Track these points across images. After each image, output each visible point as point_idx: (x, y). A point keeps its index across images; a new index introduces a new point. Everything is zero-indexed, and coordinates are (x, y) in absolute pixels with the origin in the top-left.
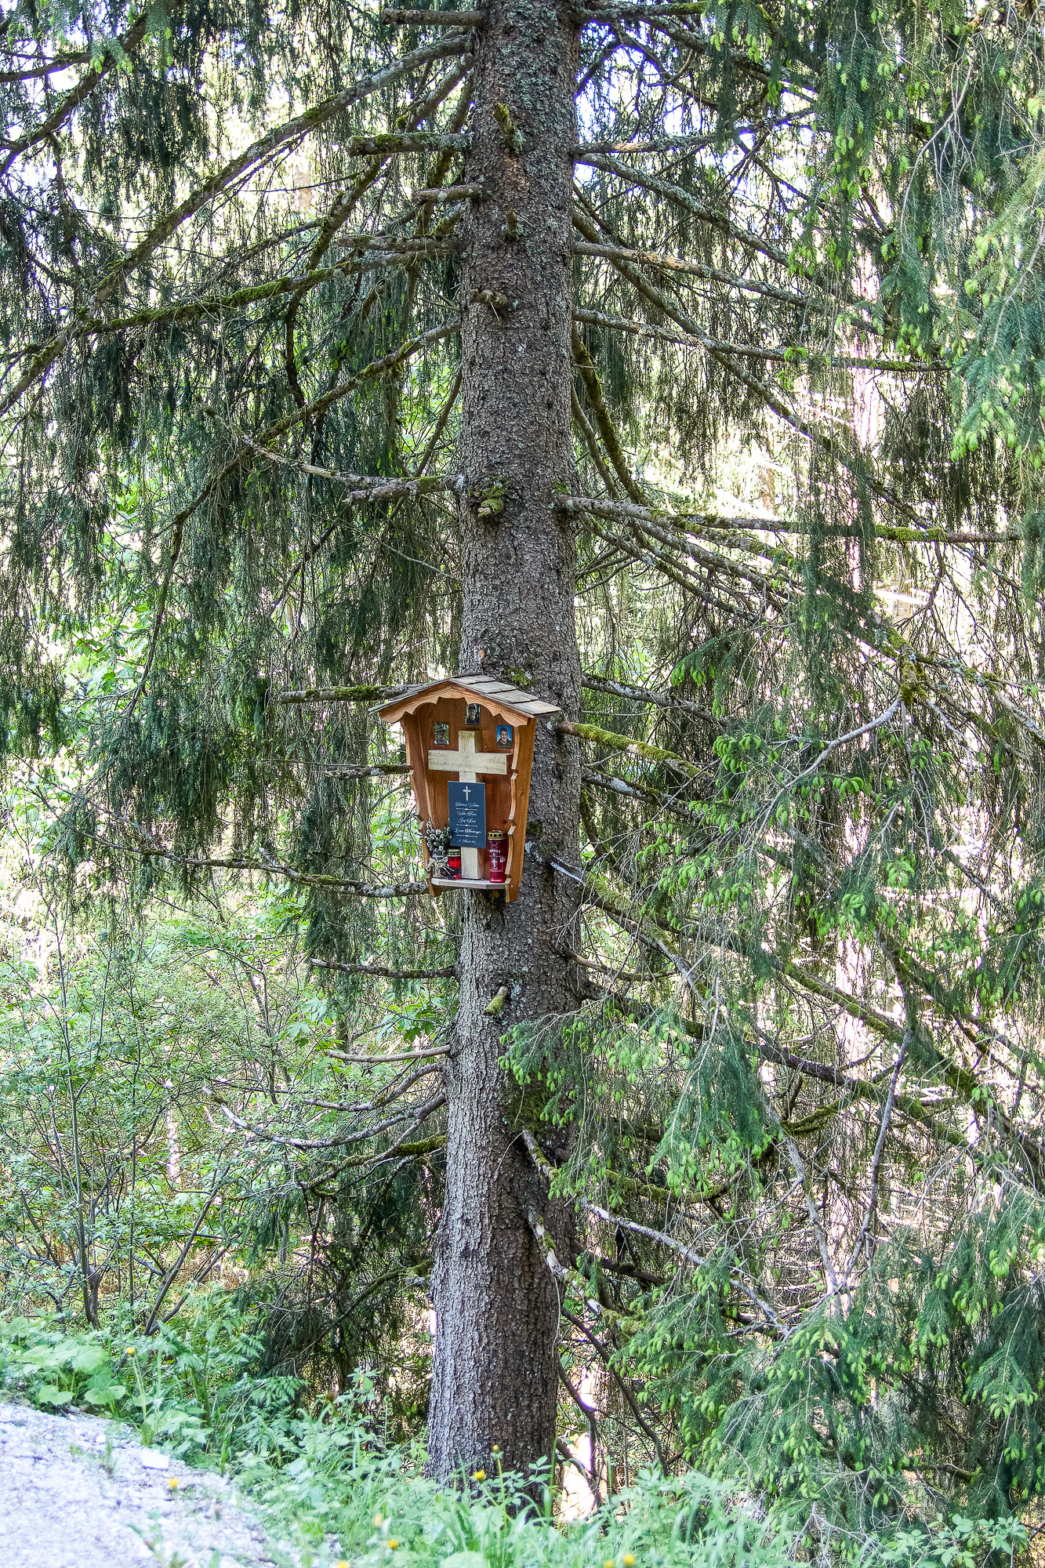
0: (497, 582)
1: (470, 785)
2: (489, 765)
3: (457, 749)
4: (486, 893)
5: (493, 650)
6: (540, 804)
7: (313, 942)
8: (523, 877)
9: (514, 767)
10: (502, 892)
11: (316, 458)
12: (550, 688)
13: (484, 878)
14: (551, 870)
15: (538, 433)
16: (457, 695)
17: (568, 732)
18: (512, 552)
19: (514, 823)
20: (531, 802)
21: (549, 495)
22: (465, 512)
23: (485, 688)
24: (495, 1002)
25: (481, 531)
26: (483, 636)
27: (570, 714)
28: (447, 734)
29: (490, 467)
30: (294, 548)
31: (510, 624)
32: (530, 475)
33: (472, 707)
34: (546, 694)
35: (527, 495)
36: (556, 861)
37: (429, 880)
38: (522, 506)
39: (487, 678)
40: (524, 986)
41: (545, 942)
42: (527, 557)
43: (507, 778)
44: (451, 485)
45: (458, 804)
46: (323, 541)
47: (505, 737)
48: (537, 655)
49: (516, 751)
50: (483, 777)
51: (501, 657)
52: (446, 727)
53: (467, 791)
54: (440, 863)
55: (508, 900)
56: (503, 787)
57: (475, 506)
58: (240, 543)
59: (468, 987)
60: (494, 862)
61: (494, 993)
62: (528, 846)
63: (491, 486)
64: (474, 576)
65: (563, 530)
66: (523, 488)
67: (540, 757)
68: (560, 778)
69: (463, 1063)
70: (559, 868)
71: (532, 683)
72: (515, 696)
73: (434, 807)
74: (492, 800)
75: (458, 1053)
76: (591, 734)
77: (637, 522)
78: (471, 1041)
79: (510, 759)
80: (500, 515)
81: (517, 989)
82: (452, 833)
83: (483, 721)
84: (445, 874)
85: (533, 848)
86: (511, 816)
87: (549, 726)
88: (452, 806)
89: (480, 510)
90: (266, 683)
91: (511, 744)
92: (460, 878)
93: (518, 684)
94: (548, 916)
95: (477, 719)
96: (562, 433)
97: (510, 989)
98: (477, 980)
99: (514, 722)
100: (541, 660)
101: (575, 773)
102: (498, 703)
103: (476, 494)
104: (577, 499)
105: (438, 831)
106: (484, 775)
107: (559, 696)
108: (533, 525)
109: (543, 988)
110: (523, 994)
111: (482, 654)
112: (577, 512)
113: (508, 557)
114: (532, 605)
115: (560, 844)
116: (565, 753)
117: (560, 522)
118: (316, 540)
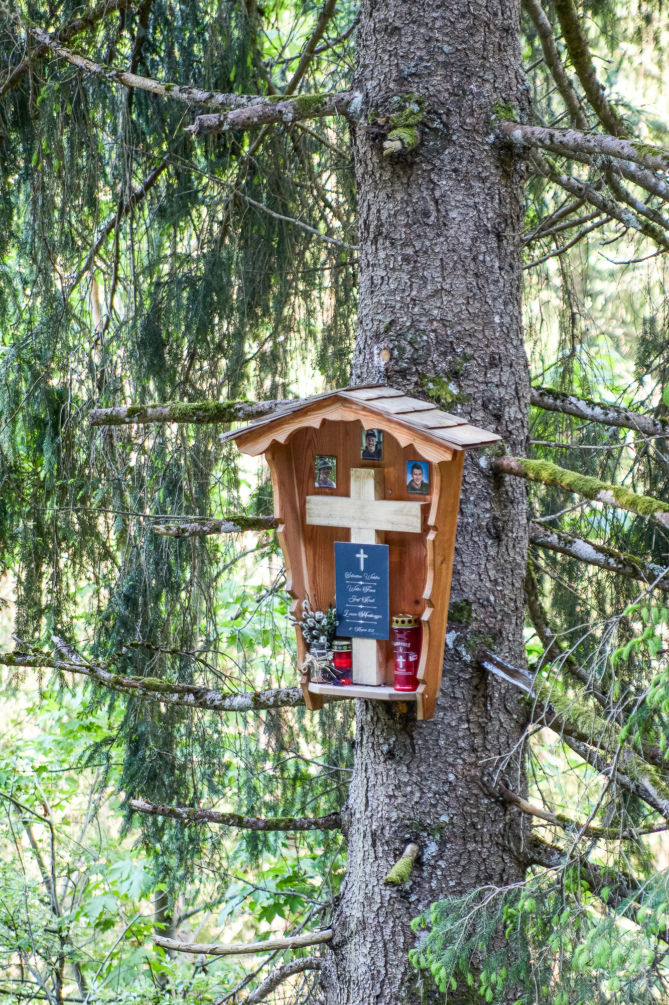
0: (409, 251)
1: (367, 548)
2: (394, 518)
3: (347, 494)
4: (388, 706)
5: (402, 350)
6: (469, 576)
7: (132, 778)
8: (443, 683)
9: (431, 521)
10: (411, 705)
11: (139, 63)
12: (485, 406)
13: (386, 684)
14: (484, 673)
15: (471, 31)
16: (349, 416)
17: (511, 471)
18: (432, 207)
19: (430, 603)
20: (456, 573)
21: (487, 122)
22: (363, 147)
23: (391, 407)
24: (402, 866)
25: (387, 176)
26: (387, 330)
27: (514, 445)
28: (333, 475)
29: (402, 80)
30: (105, 197)
31: (427, 313)
32: (459, 92)
33: (370, 434)
34: (480, 415)
35: (455, 124)
36: (491, 660)
37: (304, 686)
38: (447, 140)
39: (393, 392)
40: (442, 844)
41: (473, 779)
42: (453, 214)
43: (420, 538)
44: (342, 107)
45: (348, 575)
46: (147, 186)
47: (418, 477)
48: (466, 358)
49: (435, 498)
50: (386, 537)
51: (414, 361)
52: (332, 463)
53: (362, 556)
54: (319, 661)
55: (420, 716)
56: (415, 552)
57: (378, 138)
58: (26, 188)
59: (359, 843)
60: (401, 660)
61: (398, 854)
62: (450, 638)
63: (402, 108)
64: (375, 241)
65: (507, 175)
66: (448, 113)
67: (469, 509)
68: (498, 538)
69: (351, 956)
70: (496, 670)
71: (458, 400)
72: (435, 417)
73: (314, 582)
74: (397, 570)
75: (344, 942)
76: (545, 475)
77: (616, 162)
78: (363, 923)
79: (425, 510)
80: (415, 152)
81: (433, 848)
82: (339, 617)
83: (387, 456)
84: (328, 677)
85: (457, 641)
86: (427, 594)
87: (483, 462)
88: (340, 580)
89: (387, 144)
90: (63, 394)
91: (427, 488)
92: (351, 683)
93: (438, 400)
94: (478, 741)
95: (378, 452)
96: (507, 30)
97: (422, 847)
98: (374, 834)
99: (433, 455)
100: (471, 365)
101: (520, 532)
102: (410, 428)
103: (381, 121)
104: (528, 129)
105: (319, 615)
106: (387, 533)
107: (498, 418)
108: (463, 167)
109: (471, 846)
110: (440, 856)
111: (385, 356)
112: (528, 147)
113: (426, 214)
114: (460, 285)
115: (497, 635)
116: (505, 501)
117: (503, 162)
118: (137, 185)
